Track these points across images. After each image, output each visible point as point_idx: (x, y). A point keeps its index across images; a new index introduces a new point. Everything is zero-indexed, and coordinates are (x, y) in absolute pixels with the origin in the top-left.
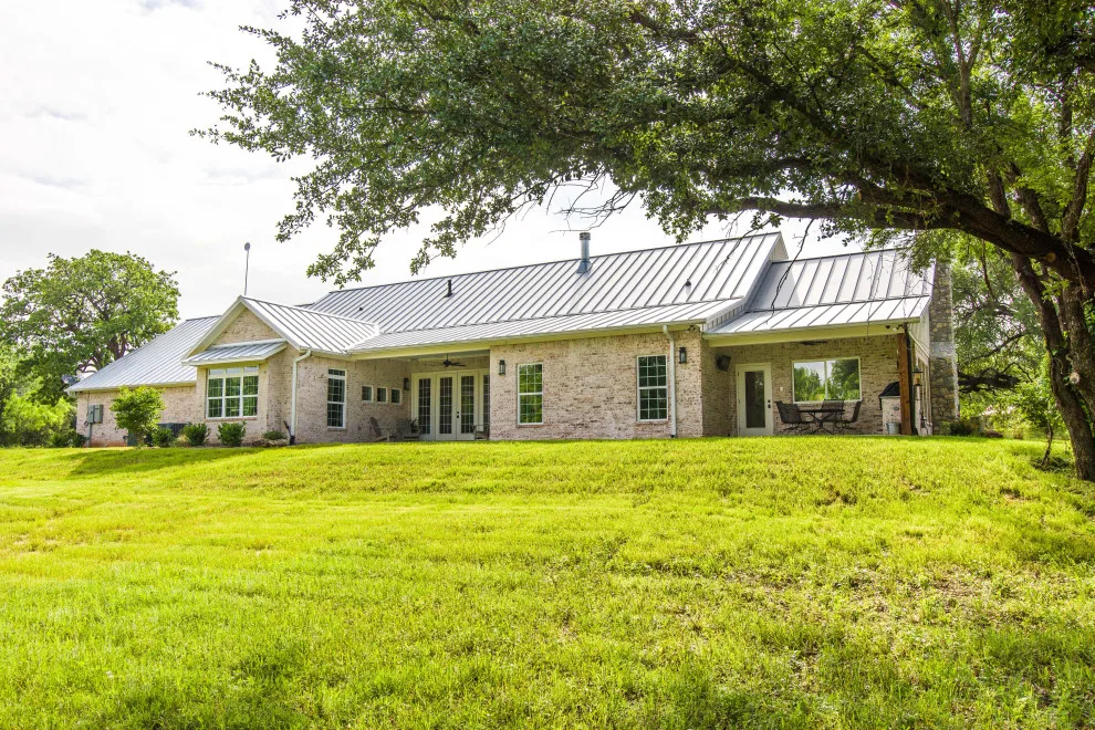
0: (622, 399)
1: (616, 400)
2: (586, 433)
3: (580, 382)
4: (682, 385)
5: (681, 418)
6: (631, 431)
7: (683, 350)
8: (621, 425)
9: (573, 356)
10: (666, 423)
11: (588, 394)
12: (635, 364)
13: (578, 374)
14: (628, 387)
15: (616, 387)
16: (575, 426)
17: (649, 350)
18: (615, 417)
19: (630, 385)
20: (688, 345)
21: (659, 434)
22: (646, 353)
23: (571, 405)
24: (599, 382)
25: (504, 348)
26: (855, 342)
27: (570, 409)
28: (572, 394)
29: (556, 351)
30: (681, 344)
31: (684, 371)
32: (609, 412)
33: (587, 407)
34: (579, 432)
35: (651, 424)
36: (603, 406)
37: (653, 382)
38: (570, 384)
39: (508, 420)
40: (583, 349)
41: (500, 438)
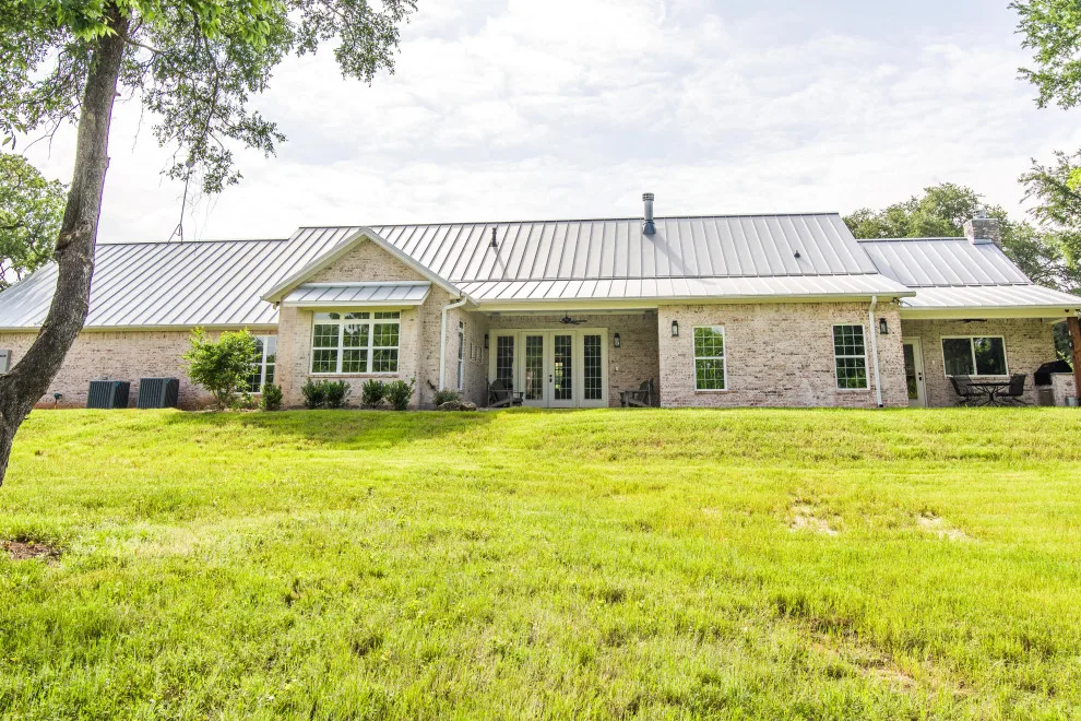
0: (819, 367)
1: (812, 368)
2: (780, 401)
3: (768, 349)
4: (884, 354)
5: (885, 388)
6: (831, 399)
7: (883, 321)
8: (819, 394)
9: (760, 320)
10: (869, 393)
11: (780, 360)
12: (831, 332)
13: (767, 339)
14: (825, 355)
15: (812, 355)
16: (767, 394)
17: (847, 319)
18: (812, 385)
19: (827, 353)
20: (887, 317)
21: (861, 404)
22: (842, 322)
23: (760, 372)
24: (792, 349)
25: (677, 309)
26: (1000, 322)
27: (759, 375)
28: (761, 360)
29: (740, 314)
30: (881, 315)
31: (886, 342)
32: (805, 380)
33: (780, 375)
34: (771, 399)
35: (854, 393)
36: (798, 373)
37: (850, 351)
38: (758, 350)
39: (684, 386)
40: (771, 314)
41: (675, 404)
